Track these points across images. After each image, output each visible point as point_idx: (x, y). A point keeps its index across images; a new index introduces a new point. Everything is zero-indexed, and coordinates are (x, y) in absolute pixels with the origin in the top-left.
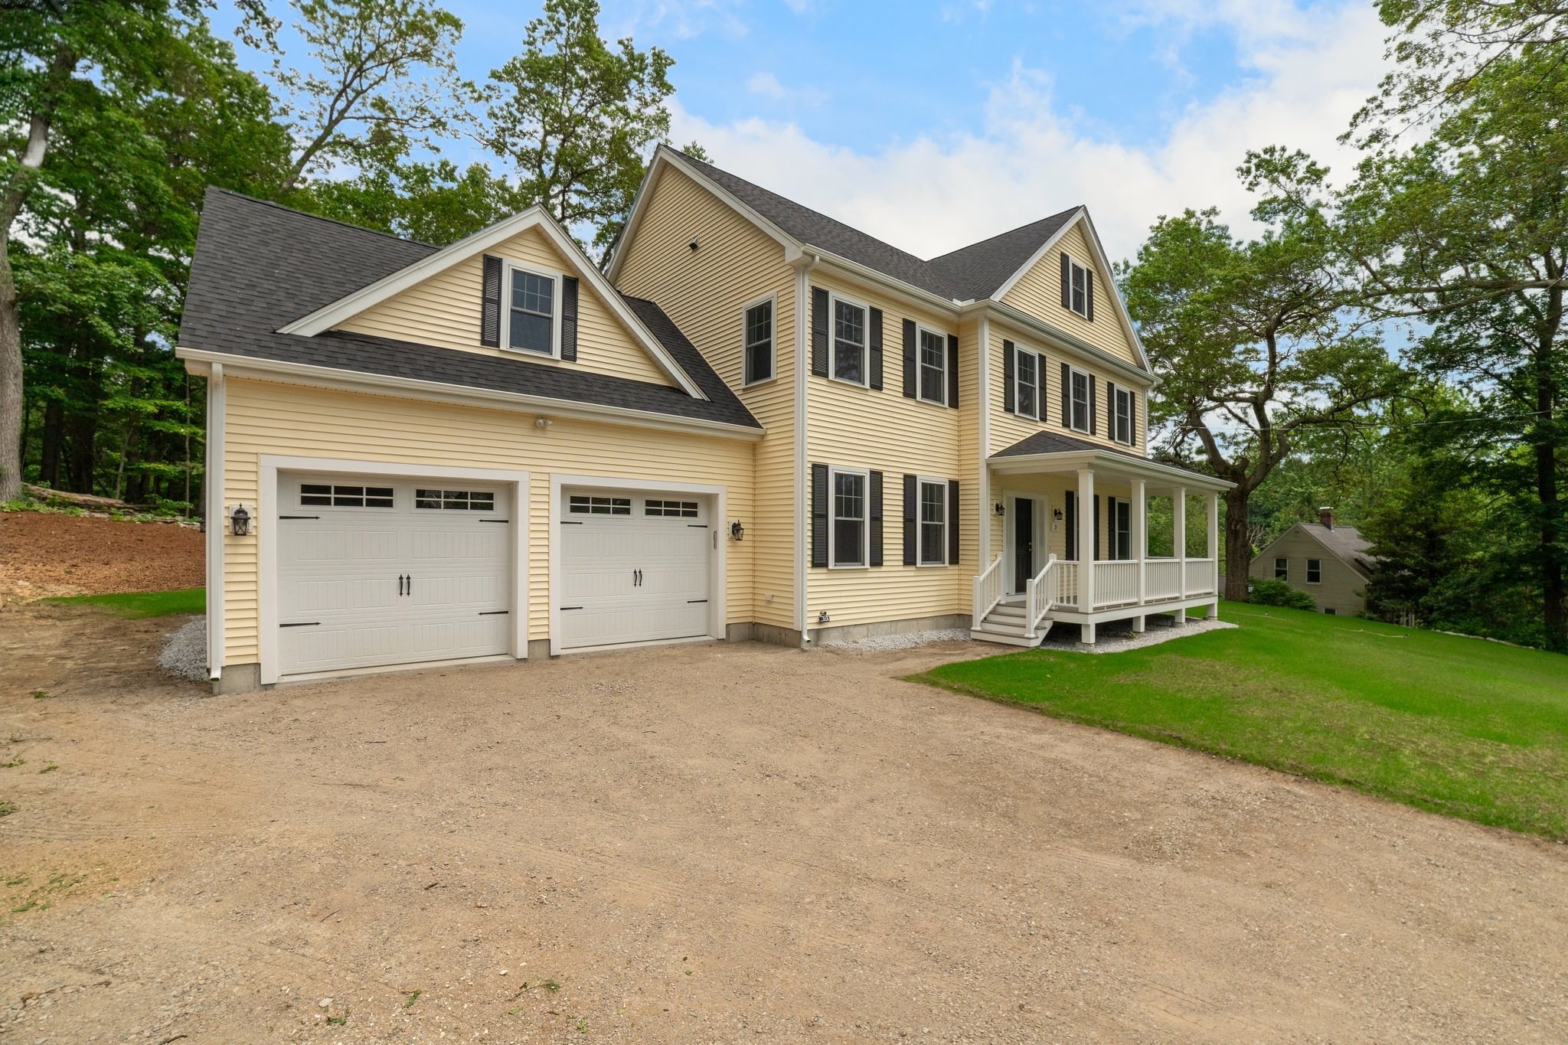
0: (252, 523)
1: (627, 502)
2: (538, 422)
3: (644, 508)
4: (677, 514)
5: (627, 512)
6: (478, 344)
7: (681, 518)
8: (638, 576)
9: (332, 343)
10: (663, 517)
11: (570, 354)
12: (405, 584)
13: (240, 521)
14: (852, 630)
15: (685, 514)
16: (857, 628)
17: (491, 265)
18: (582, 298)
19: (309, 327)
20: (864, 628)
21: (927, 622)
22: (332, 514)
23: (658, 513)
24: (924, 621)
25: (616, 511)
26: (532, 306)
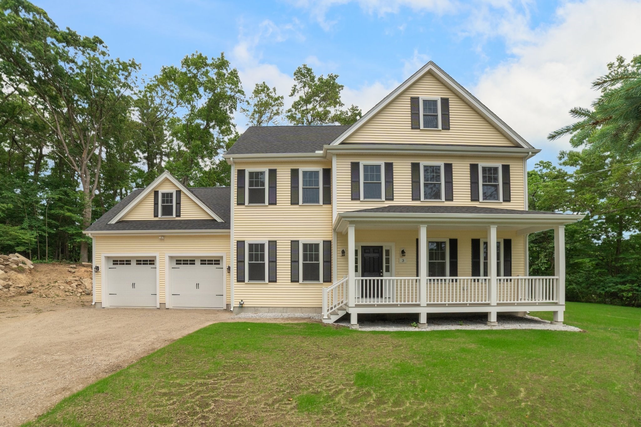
0: (100, 269)
1: (194, 261)
2: (163, 238)
3: (200, 262)
4: (212, 264)
5: (194, 264)
6: (153, 217)
7: (214, 265)
8: (198, 285)
9: (121, 225)
10: (207, 265)
11: (178, 215)
12: (133, 285)
13: (97, 268)
14: (259, 309)
15: (215, 264)
16: (262, 308)
17: (156, 193)
18: (182, 196)
19: (113, 221)
20: (267, 309)
21: (309, 309)
22: (118, 267)
23: (205, 264)
24: (306, 309)
25: (190, 264)
26: (167, 202)
